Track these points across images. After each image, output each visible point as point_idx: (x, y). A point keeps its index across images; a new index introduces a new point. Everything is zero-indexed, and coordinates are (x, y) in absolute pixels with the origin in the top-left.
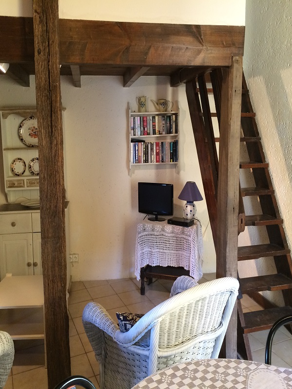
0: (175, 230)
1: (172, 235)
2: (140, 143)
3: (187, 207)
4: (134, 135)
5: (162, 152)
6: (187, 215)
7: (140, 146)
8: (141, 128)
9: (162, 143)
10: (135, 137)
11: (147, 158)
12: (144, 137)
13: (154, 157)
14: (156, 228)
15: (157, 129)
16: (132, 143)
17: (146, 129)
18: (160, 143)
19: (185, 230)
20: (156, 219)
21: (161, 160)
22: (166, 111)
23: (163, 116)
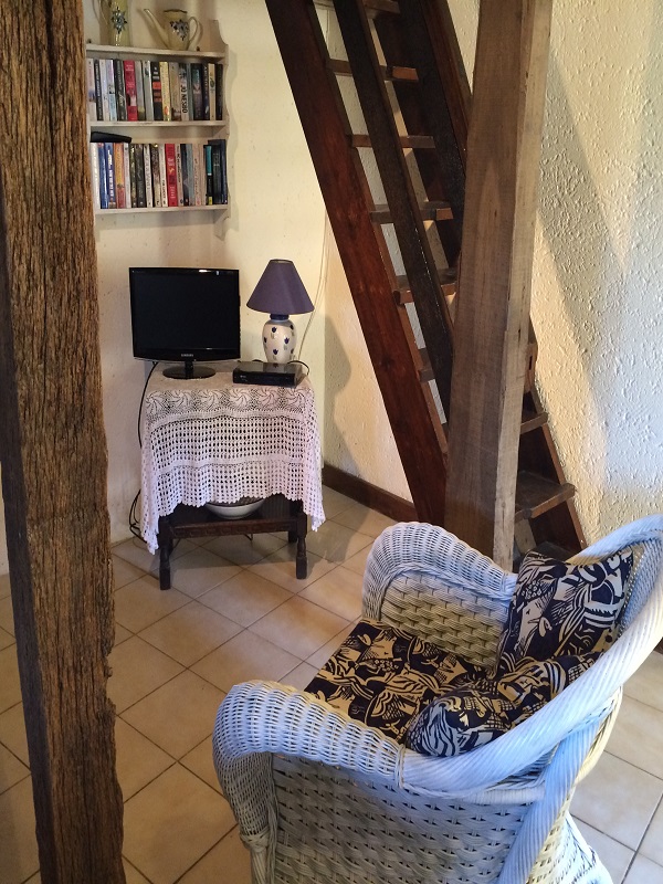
0: (261, 399)
1: (251, 413)
2: (119, 146)
3: (274, 330)
4: (100, 118)
5: (185, 176)
6: (275, 352)
7: (120, 153)
8: (117, 96)
9: (183, 147)
10: (100, 124)
11: (141, 192)
12: (127, 127)
13: (161, 187)
14: (203, 400)
15: (166, 104)
16: (94, 145)
17: (133, 100)
18: (177, 146)
19: (288, 396)
20: (188, 374)
21: (181, 197)
22: (187, 49)
23: (180, 61)
